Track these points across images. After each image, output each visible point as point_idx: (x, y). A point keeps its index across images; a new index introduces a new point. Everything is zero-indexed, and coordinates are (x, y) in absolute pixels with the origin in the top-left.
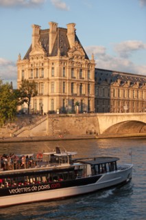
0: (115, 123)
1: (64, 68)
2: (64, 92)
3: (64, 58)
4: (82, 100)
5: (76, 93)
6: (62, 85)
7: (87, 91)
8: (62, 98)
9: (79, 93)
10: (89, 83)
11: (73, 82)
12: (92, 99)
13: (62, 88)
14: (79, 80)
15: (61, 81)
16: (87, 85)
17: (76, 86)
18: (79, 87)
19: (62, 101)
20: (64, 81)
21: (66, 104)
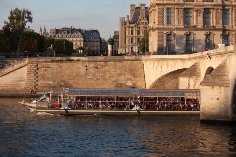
5: (195, 24)
6: (165, 12)
7: (221, 21)
8: (165, 32)
9: (202, 24)
10: (226, 8)
11: (189, 7)
12: (233, 33)
13: (165, 17)
14: (202, 3)
15: (162, 7)
16: (220, 12)
17: (195, 14)
18: (201, 14)
19: (165, 38)
20: (168, 7)
21: (173, 42)
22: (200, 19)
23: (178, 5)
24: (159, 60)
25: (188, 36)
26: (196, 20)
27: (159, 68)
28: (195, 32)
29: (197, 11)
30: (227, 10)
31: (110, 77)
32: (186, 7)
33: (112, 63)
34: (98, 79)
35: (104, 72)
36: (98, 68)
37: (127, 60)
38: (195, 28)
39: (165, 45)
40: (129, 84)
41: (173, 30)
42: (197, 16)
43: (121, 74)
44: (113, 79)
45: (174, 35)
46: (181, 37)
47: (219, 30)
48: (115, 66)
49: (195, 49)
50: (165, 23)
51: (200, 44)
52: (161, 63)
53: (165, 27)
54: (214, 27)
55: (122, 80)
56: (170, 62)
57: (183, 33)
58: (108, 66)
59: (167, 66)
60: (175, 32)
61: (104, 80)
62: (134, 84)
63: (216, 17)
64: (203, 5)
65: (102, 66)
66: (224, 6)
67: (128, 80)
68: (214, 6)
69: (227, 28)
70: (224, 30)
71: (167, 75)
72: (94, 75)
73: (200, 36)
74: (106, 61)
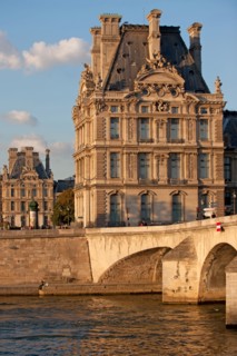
0: (125, 254)
1: (113, 120)
2: (114, 176)
3: (111, 95)
4: (175, 196)
5: (155, 177)
6: (108, 160)
7: (195, 172)
8: (108, 191)
9: (166, 178)
10: (204, 151)
11: (145, 150)
12: (215, 191)
13: (108, 167)
14: (165, 145)
15: (103, 151)
16: (194, 158)
17: (155, 162)
18: (165, 162)
19: (108, 200)
20: (113, 150)
21: (121, 206)
22: (164, 170)
23: (128, 147)
24: (114, 235)
25: (144, 196)
26: (157, 171)
27: (115, 247)
28: (155, 191)
29: (158, 157)
30: (205, 154)
31: (36, 262)
32: (142, 150)
33: (38, 240)
34: (16, 267)
35: (26, 255)
36: (16, 248)
37: (63, 236)
38: (155, 183)
39: (108, 212)
40: (67, 273)
41: (121, 187)
42: (158, 165)
43: (52, 259)
44: (40, 266)
45: (123, 195)
46: (135, 198)
47: (192, 186)
48: (43, 245)
49: (156, 217)
50: (108, 176)
51: (164, 209)
52: (117, 240)
53: (108, 182)
54: (185, 182)
55: (55, 268)
56: (134, 238)
57: (136, 192)
58: (32, 245)
59: (129, 243)
60: (124, 191)
61: (27, 267)
62: (75, 274)
63: (188, 166)
64: (168, 148)
65: (22, 245)
66: (200, 149)
67: (64, 267)
68: (185, 148)
69: (205, 183)
70: (201, 187)
71: (127, 259)
72: (11, 259)
73: (164, 196)
74: (28, 238)
